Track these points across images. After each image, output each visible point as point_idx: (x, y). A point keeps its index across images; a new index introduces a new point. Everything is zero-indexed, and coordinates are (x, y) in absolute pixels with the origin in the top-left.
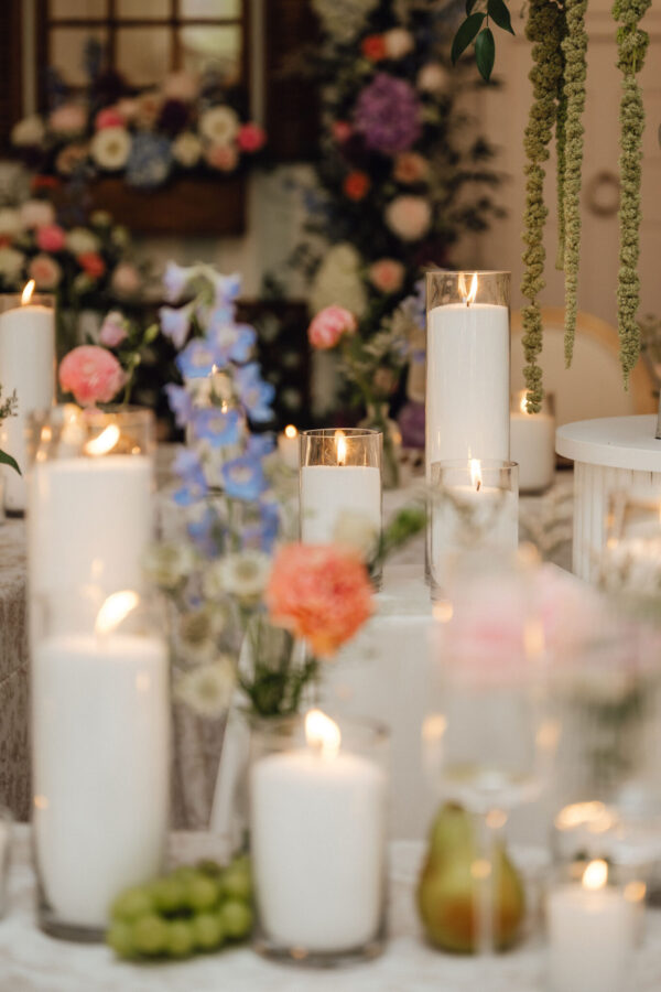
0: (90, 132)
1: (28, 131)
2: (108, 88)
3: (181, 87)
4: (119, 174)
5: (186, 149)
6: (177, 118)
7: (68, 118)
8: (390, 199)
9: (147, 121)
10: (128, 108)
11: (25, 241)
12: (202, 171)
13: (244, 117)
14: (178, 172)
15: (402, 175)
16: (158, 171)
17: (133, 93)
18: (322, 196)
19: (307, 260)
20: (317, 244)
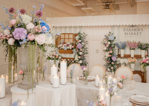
0: (62, 46)
1: (59, 46)
2: (64, 43)
3: (68, 43)
4: (64, 49)
5: (68, 48)
6: (68, 45)
7: (61, 45)
8: (79, 52)
9: (66, 46)
10: (65, 45)
11: (53, 55)
12: (69, 49)
14: (68, 49)
15: (80, 50)
16: (66, 49)
17: (66, 43)
20: (76, 55)
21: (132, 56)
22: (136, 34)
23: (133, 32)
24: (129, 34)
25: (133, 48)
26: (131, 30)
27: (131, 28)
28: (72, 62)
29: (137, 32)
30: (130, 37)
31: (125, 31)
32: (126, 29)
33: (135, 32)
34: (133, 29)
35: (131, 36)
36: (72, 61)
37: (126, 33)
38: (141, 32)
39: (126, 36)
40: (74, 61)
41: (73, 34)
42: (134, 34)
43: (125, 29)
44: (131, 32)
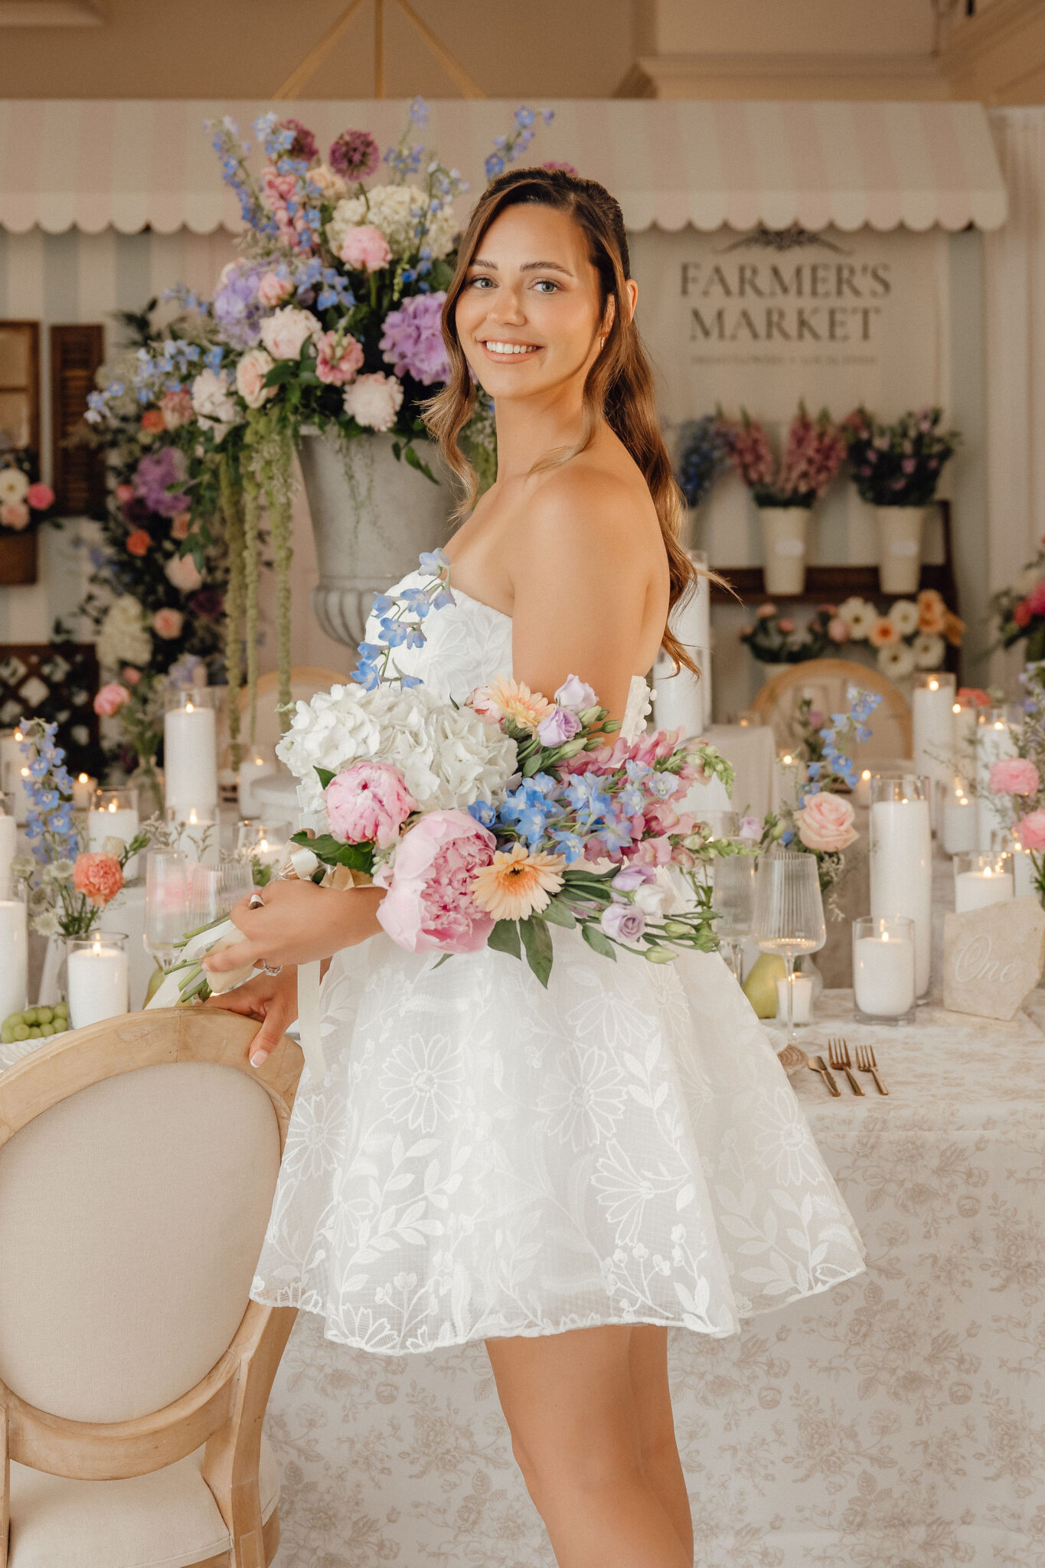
8: (169, 556)
13: (34, 477)
15: (178, 533)
18: (109, 551)
19: (93, 611)
20: (104, 595)
21: (785, 579)
22: (820, 323)
23: (790, 304)
24: (745, 333)
25: (803, 488)
26: (764, 280)
27: (763, 258)
28: (23, 702)
29: (834, 302)
30: (756, 359)
31: (695, 300)
32: (704, 274)
33: (807, 303)
34: (788, 275)
35: (762, 347)
36: (23, 681)
37: (709, 318)
38: (867, 301)
39: (712, 346)
40: (46, 680)
41: (33, 327)
42: (791, 324)
43: (691, 273)
44: (769, 303)
